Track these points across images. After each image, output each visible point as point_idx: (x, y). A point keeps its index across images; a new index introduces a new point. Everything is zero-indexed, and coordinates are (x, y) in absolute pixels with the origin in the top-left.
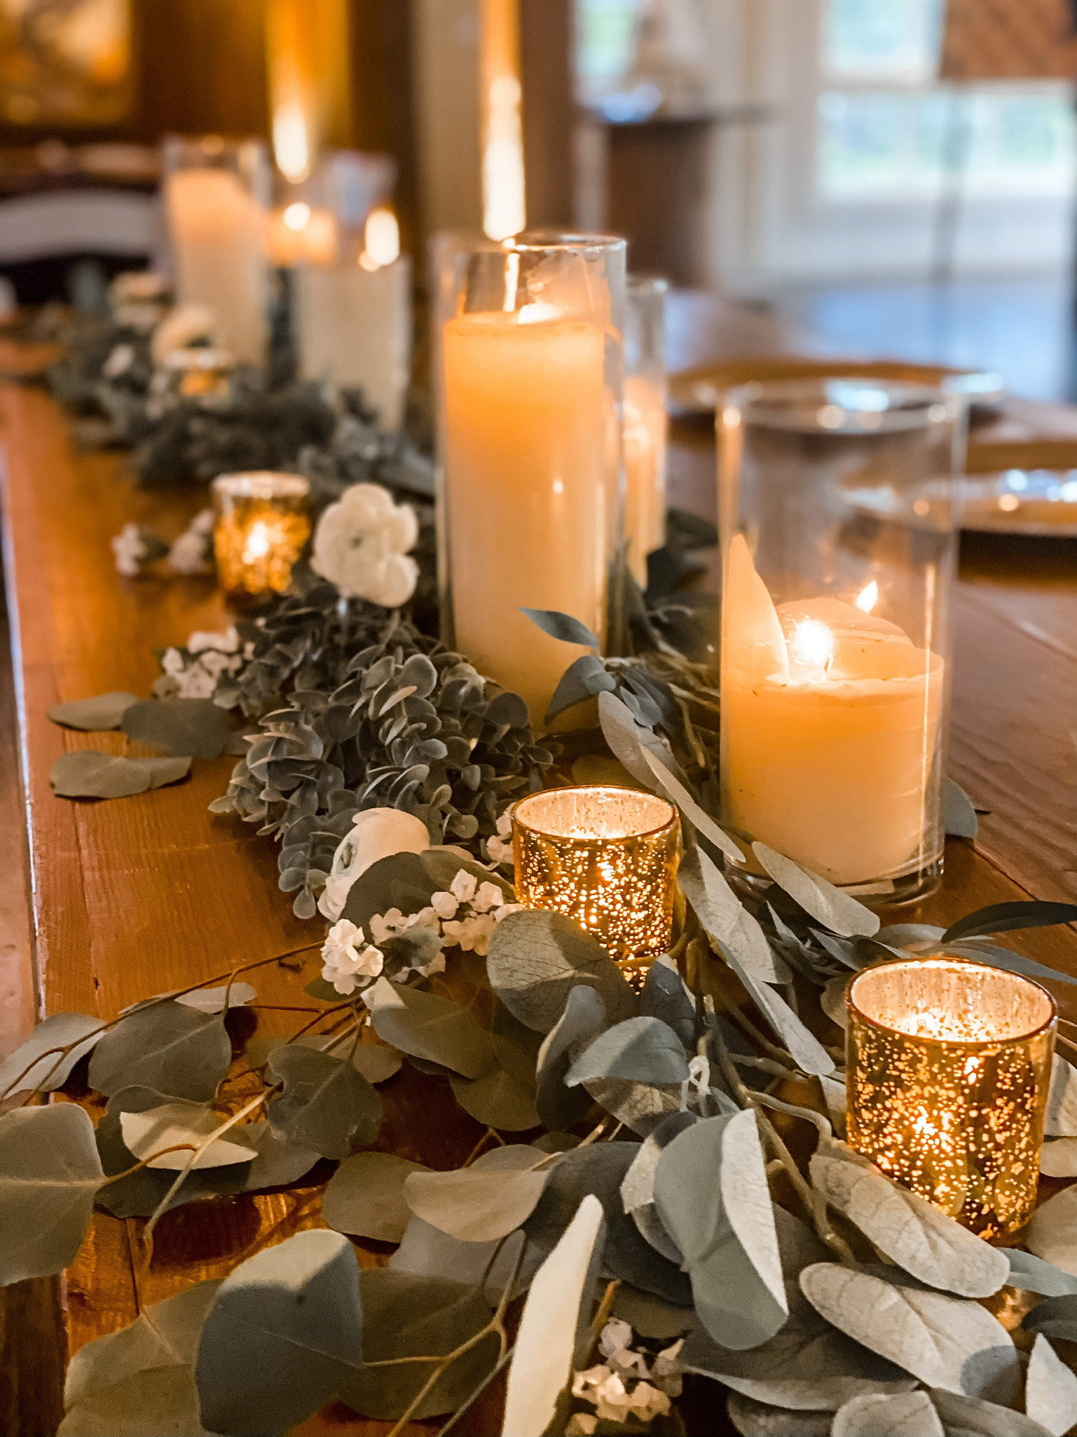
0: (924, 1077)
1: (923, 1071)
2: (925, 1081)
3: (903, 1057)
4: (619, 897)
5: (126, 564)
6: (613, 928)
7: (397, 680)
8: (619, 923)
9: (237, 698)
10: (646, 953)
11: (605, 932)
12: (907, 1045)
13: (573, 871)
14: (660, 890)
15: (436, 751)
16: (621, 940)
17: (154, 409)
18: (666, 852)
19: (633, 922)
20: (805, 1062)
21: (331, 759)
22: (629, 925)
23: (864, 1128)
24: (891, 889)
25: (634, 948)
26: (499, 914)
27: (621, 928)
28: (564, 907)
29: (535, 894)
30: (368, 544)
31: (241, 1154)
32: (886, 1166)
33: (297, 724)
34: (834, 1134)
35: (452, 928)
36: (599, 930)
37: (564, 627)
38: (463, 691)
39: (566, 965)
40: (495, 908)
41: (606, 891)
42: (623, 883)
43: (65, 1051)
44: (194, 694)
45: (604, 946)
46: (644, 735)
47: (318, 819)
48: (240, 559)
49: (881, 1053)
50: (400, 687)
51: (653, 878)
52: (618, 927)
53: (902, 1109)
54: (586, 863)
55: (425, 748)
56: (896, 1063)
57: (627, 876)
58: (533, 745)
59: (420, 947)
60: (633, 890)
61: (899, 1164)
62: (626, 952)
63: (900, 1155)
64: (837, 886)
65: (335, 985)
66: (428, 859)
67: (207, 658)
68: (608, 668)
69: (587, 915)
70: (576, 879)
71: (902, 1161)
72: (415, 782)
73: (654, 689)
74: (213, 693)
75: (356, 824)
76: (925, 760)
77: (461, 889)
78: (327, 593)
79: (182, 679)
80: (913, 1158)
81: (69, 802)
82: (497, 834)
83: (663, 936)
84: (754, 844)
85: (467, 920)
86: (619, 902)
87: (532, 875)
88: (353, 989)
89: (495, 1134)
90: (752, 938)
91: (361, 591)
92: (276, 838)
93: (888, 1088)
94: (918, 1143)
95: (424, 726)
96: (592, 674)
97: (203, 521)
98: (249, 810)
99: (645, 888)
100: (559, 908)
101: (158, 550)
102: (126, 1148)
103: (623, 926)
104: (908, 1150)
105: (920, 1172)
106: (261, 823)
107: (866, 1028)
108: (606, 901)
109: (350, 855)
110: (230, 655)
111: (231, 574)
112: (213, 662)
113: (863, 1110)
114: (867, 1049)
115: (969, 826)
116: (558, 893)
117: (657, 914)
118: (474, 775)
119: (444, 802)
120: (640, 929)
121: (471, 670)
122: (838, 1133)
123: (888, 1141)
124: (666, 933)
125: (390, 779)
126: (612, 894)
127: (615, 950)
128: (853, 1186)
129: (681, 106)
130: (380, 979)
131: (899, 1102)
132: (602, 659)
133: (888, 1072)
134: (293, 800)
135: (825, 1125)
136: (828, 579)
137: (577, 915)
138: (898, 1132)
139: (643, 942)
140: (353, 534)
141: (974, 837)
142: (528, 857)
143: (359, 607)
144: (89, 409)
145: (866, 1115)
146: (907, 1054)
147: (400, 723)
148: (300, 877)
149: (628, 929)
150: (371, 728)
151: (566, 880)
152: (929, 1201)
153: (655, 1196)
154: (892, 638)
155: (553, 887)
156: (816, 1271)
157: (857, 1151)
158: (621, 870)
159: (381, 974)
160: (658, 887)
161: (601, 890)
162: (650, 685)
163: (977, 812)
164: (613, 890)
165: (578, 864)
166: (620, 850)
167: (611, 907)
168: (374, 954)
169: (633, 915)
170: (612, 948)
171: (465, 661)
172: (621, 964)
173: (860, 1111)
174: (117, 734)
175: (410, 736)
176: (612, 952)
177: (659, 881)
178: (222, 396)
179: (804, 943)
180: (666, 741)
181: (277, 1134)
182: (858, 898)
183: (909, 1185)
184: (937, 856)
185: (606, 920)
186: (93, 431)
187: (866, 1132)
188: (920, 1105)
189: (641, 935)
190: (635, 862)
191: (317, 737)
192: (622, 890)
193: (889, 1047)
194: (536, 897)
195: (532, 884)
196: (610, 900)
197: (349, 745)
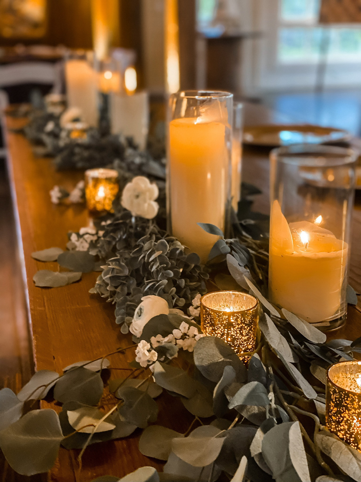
0: (356, 406)
1: (356, 404)
2: (356, 408)
3: (349, 399)
4: (238, 332)
5: (55, 200)
6: (236, 342)
7: (155, 248)
8: (238, 340)
9: (97, 252)
10: (247, 350)
11: (233, 344)
12: (350, 395)
13: (223, 323)
14: (252, 329)
15: (169, 274)
16: (239, 346)
17: (62, 143)
18: (254, 316)
19: (243, 340)
20: (307, 394)
21: (132, 275)
22: (242, 341)
23: (333, 422)
24: (328, 324)
25: (243, 349)
26: (197, 338)
27: (239, 342)
28: (219, 335)
29: (208, 330)
30: (141, 198)
31: (111, 427)
32: (341, 436)
33: (119, 262)
34: (321, 423)
35: (180, 342)
36: (231, 343)
37: (211, 229)
38: (178, 252)
39: (221, 356)
40: (195, 335)
41: (234, 330)
42: (240, 327)
43: (46, 386)
44: (81, 249)
45: (233, 348)
46: (242, 269)
47: (128, 297)
48: (94, 199)
49: (341, 397)
50: (156, 251)
51: (250, 324)
52: (237, 342)
53: (347, 417)
54: (227, 320)
55: (165, 273)
56: (346, 401)
57: (241, 324)
58: (202, 271)
59: (170, 350)
60: (243, 329)
61: (346, 436)
62: (241, 350)
63: (346, 433)
64: (310, 323)
65: (140, 364)
66: (171, 317)
67: (86, 236)
68: (227, 243)
69: (227, 337)
70: (224, 325)
71: (347, 435)
72: (163, 286)
73: (243, 251)
74: (89, 249)
75: (143, 301)
76: (341, 280)
77: (183, 328)
78: (127, 215)
79: (77, 244)
80: (351, 434)
81: (40, 289)
82: (193, 306)
83: (253, 344)
84: (282, 309)
85: (185, 339)
86: (238, 333)
87: (207, 323)
88: (146, 365)
89: (198, 419)
90: (285, 346)
91: (139, 213)
92: (113, 303)
93: (343, 409)
94: (353, 429)
95: (165, 265)
96: (222, 246)
97: (81, 185)
98: (103, 293)
99: (247, 328)
100: (217, 335)
101: (65, 194)
102: (70, 425)
103: (240, 341)
104: (350, 432)
105: (353, 439)
106: (107, 298)
107: (335, 388)
108: (234, 333)
109: (141, 312)
110: (93, 235)
111: (91, 203)
112: (88, 238)
113: (333, 416)
114: (335, 395)
115: (354, 300)
116: (217, 330)
117: (251, 337)
118: (183, 282)
119: (174, 293)
120: (246, 342)
121: (179, 243)
122: (323, 422)
123: (342, 428)
124: (254, 343)
125: (154, 285)
126: (236, 330)
127: (237, 350)
128: (332, 446)
129: (232, 32)
130: (156, 362)
131: (347, 415)
132: (224, 240)
133: (343, 404)
134: (118, 290)
135: (317, 419)
136: (306, 215)
137: (223, 338)
138: (346, 425)
139: (246, 347)
140: (136, 193)
141: (356, 304)
142: (206, 317)
143: (138, 219)
144: (39, 143)
145: (334, 418)
146: (350, 398)
147: (156, 264)
148: (123, 319)
149: (241, 343)
150: (146, 265)
151: (220, 325)
152: (357, 449)
153: (262, 450)
154: (329, 236)
155: (215, 328)
156: (321, 479)
157: (330, 430)
158: (239, 322)
159: (156, 360)
160: (252, 327)
161: (232, 329)
162: (241, 249)
163: (357, 294)
164: (236, 329)
165: (224, 320)
166: (239, 316)
167: (236, 335)
168: (154, 354)
169: (243, 338)
170: (235, 349)
171: (177, 240)
172: (239, 355)
173: (332, 416)
174: (55, 263)
175: (160, 269)
176: (235, 351)
177: (252, 326)
178: (85, 139)
179: (302, 346)
180: (248, 270)
181: (122, 419)
182: (318, 328)
183: (349, 443)
184: (345, 312)
185: (234, 340)
186: (40, 150)
187: (333, 424)
188: (354, 416)
189: (246, 345)
190: (244, 319)
191: (127, 267)
192: (239, 329)
193: (343, 395)
194: (209, 331)
195: (208, 326)
196: (235, 333)
197: (137, 270)
